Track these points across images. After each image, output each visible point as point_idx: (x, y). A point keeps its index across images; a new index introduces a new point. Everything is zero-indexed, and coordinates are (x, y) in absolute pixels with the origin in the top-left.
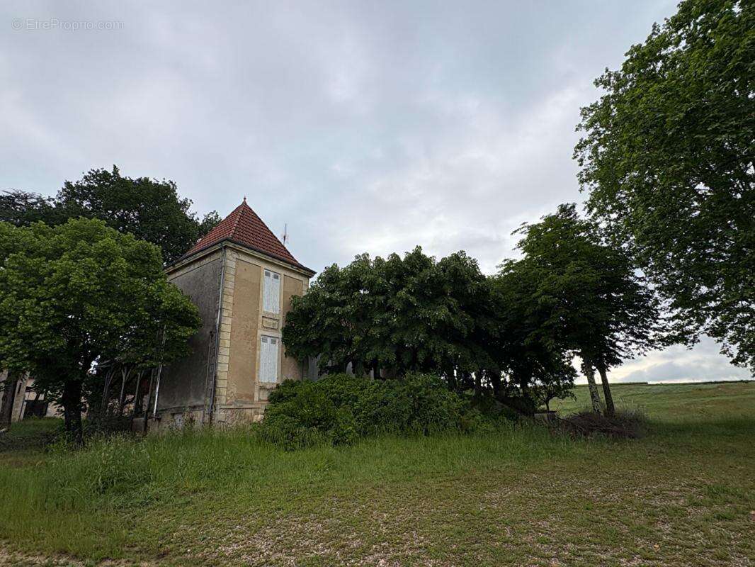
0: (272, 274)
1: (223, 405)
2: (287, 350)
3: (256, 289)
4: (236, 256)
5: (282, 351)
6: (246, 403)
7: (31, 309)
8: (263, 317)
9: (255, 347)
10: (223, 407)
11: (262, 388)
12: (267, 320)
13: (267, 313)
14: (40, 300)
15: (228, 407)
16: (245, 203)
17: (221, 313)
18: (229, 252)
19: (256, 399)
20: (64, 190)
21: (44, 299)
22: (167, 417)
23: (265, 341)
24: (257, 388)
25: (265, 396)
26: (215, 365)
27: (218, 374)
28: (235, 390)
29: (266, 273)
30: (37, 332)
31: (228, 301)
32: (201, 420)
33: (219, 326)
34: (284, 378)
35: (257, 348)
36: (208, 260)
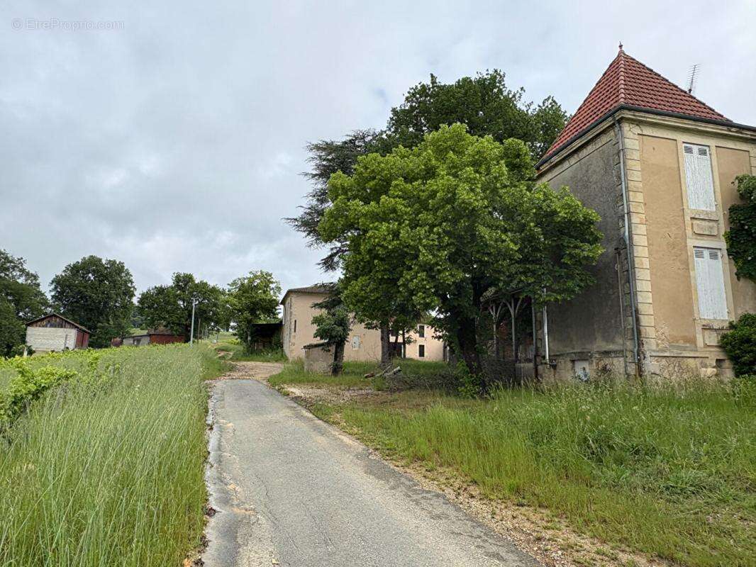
0: (695, 149)
1: (654, 351)
2: (740, 269)
3: (676, 177)
4: (637, 130)
5: (730, 270)
6: (685, 349)
7: (427, 237)
8: (692, 218)
9: (687, 266)
10: (654, 354)
11: (707, 328)
12: (698, 222)
13: (698, 212)
14: (432, 226)
15: (662, 355)
16: (621, 54)
17: (629, 220)
18: (626, 127)
19: (700, 343)
20: (392, 119)
21: (435, 226)
22: (564, 365)
23: (699, 255)
24: (699, 328)
25: (713, 339)
26: (631, 294)
27: (640, 306)
28: (666, 330)
29: (686, 148)
30: (437, 264)
31: (637, 200)
32: (622, 371)
33: (629, 238)
34: (740, 312)
35: (690, 266)
36: (590, 148)
